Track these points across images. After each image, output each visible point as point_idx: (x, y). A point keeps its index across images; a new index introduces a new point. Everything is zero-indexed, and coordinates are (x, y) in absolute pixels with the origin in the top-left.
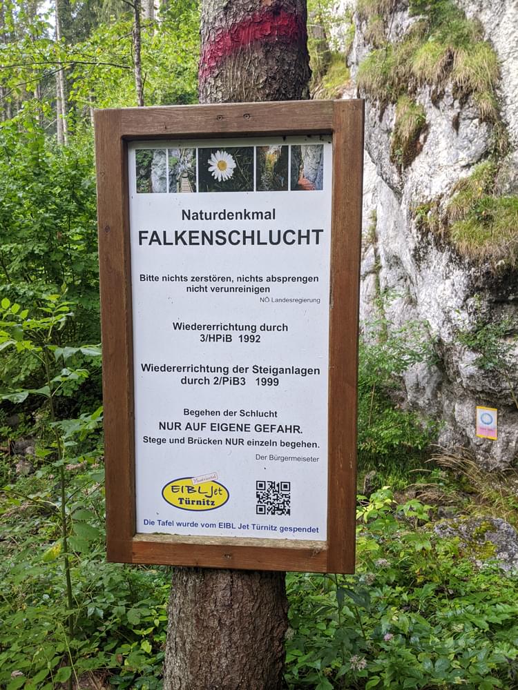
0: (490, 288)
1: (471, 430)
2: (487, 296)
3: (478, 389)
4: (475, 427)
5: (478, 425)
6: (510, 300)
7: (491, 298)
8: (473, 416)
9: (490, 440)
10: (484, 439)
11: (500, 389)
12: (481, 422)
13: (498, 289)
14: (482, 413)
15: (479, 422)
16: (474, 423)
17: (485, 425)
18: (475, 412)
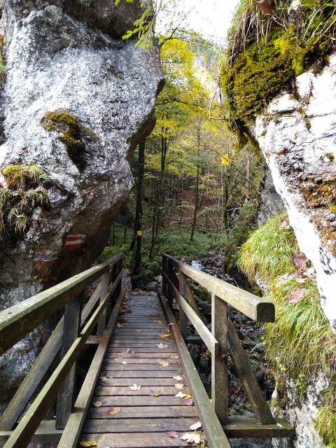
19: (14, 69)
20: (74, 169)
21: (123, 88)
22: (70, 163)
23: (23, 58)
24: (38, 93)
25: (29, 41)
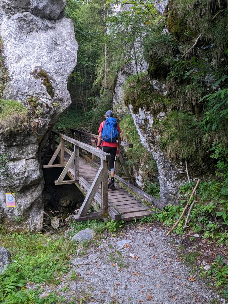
0: (4, 140)
1: (4, 205)
2: (4, 143)
3: (4, 186)
4: (6, 203)
5: (7, 202)
6: (14, 145)
7: (5, 144)
8: (4, 198)
9: (12, 207)
10: (10, 208)
11: (14, 184)
12: (8, 200)
13: (8, 140)
14: (8, 196)
15: (7, 200)
16: (5, 201)
17: (10, 201)
18: (5, 196)
19: (7, 41)
20: (49, 96)
21: (62, 54)
22: (48, 94)
23: (13, 37)
24: (23, 56)
25: (16, 28)
